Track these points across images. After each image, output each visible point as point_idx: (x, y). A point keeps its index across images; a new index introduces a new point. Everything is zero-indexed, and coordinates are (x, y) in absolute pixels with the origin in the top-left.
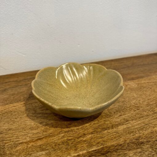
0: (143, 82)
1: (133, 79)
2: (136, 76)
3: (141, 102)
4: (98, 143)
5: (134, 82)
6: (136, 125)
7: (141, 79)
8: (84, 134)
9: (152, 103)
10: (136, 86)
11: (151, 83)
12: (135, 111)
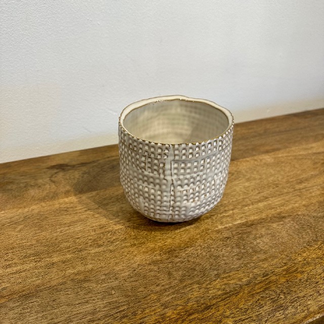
0: (280, 156)
1: (267, 152)
2: (271, 148)
3: (280, 179)
4: (242, 218)
5: (269, 156)
6: (277, 202)
7: (277, 152)
8: (225, 211)
9: (292, 180)
10: (273, 160)
11: (289, 156)
12: (273, 188)
